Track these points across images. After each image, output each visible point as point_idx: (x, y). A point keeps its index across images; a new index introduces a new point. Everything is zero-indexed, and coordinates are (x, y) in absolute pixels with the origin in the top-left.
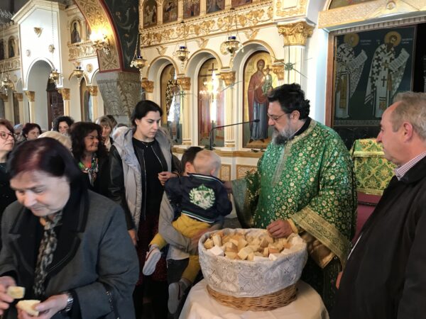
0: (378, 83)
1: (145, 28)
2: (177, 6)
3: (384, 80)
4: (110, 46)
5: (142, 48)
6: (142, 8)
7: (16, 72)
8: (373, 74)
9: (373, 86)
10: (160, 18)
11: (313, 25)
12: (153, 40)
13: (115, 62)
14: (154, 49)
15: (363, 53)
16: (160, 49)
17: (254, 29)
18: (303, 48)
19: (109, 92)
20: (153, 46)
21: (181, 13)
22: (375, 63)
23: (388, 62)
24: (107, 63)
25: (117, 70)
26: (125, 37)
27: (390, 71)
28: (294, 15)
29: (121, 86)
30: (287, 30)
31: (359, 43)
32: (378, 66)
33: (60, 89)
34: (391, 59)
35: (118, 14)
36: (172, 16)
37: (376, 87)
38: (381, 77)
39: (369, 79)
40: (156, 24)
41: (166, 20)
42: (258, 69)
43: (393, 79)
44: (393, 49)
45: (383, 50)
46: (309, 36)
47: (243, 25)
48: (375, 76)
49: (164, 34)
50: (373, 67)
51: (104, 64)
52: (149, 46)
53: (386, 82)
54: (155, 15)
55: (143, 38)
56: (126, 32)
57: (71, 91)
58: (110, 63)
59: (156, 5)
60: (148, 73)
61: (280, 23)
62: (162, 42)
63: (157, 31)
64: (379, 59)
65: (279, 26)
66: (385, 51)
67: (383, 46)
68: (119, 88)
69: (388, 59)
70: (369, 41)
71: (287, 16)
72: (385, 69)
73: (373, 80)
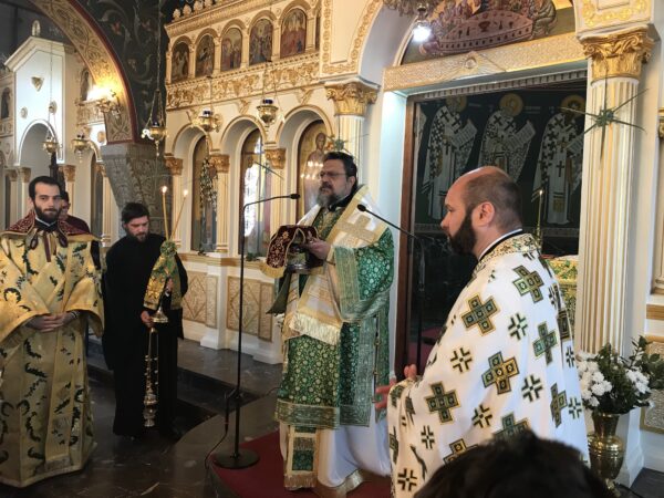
0: (552, 172)
1: (173, 82)
2: (213, 54)
3: (560, 167)
4: (119, 106)
5: (169, 110)
6: (171, 54)
7: (9, 140)
8: (544, 157)
9: (544, 176)
10: (192, 69)
11: (376, 87)
12: (182, 99)
13: (126, 129)
14: (184, 112)
15: (529, 125)
16: (191, 114)
17: (307, 89)
18: (362, 119)
19: (118, 172)
20: (183, 108)
21: (218, 64)
22: (547, 141)
23: (567, 139)
24: (116, 131)
25: (127, 141)
26: (142, 95)
27: (569, 153)
28: (345, 72)
29: (132, 165)
30: (337, 94)
31: (524, 110)
32: (552, 146)
33: (61, 166)
34: (571, 137)
35: (132, 62)
36: (207, 67)
37: (548, 177)
38: (555, 162)
39: (539, 165)
40: (186, 78)
41: (199, 73)
42: (318, 147)
43: (574, 166)
44: (573, 121)
45: (558, 123)
46: (371, 103)
47: (294, 84)
48: (547, 161)
49: (196, 92)
50: (544, 147)
51: (113, 132)
52: (178, 108)
53: (563, 170)
54: (186, 65)
55: (170, 97)
56: (145, 87)
57: (77, 169)
58: (121, 131)
59: (188, 51)
60: (174, 146)
61: (328, 84)
62: (194, 103)
63: (189, 87)
64: (552, 136)
65: (326, 87)
66: (562, 123)
67: (559, 117)
68: (129, 167)
69: (567, 136)
70: (539, 108)
71: (336, 74)
72: (562, 151)
73: (544, 166)
